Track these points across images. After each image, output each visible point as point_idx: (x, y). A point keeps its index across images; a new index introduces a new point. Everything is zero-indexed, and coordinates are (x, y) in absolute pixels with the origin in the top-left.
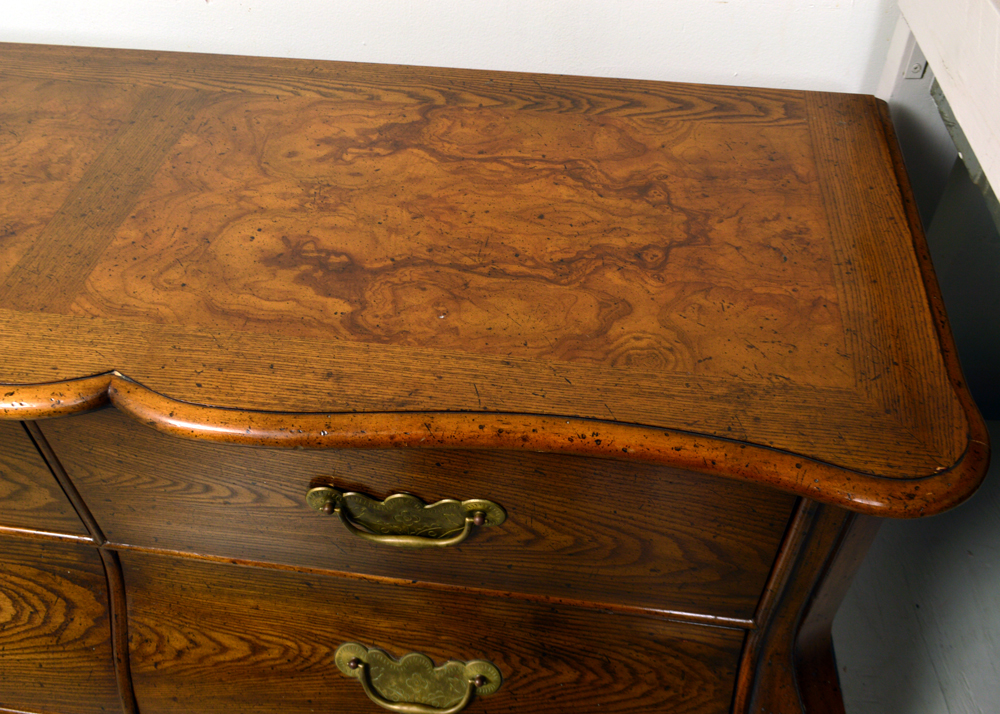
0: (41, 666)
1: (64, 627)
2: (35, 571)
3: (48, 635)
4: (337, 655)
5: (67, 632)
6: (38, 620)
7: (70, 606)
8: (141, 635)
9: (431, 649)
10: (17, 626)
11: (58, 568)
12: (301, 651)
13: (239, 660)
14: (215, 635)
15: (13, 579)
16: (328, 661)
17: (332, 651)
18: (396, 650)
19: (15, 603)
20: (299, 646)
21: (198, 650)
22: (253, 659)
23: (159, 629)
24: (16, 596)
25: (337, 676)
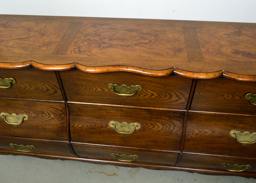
0: (166, 139)
1: (173, 130)
2: (168, 118)
3: (169, 132)
4: (230, 133)
5: (173, 131)
6: (167, 129)
7: (175, 125)
8: (189, 131)
9: (250, 130)
10: (162, 131)
11: (174, 118)
12: (223, 132)
13: (209, 135)
14: (205, 130)
15: (163, 120)
16: (228, 134)
17: (229, 132)
18: (243, 131)
19: (163, 125)
20: (222, 131)
21: (201, 133)
22: (212, 134)
23: (193, 129)
24: (163, 124)
25: (230, 137)
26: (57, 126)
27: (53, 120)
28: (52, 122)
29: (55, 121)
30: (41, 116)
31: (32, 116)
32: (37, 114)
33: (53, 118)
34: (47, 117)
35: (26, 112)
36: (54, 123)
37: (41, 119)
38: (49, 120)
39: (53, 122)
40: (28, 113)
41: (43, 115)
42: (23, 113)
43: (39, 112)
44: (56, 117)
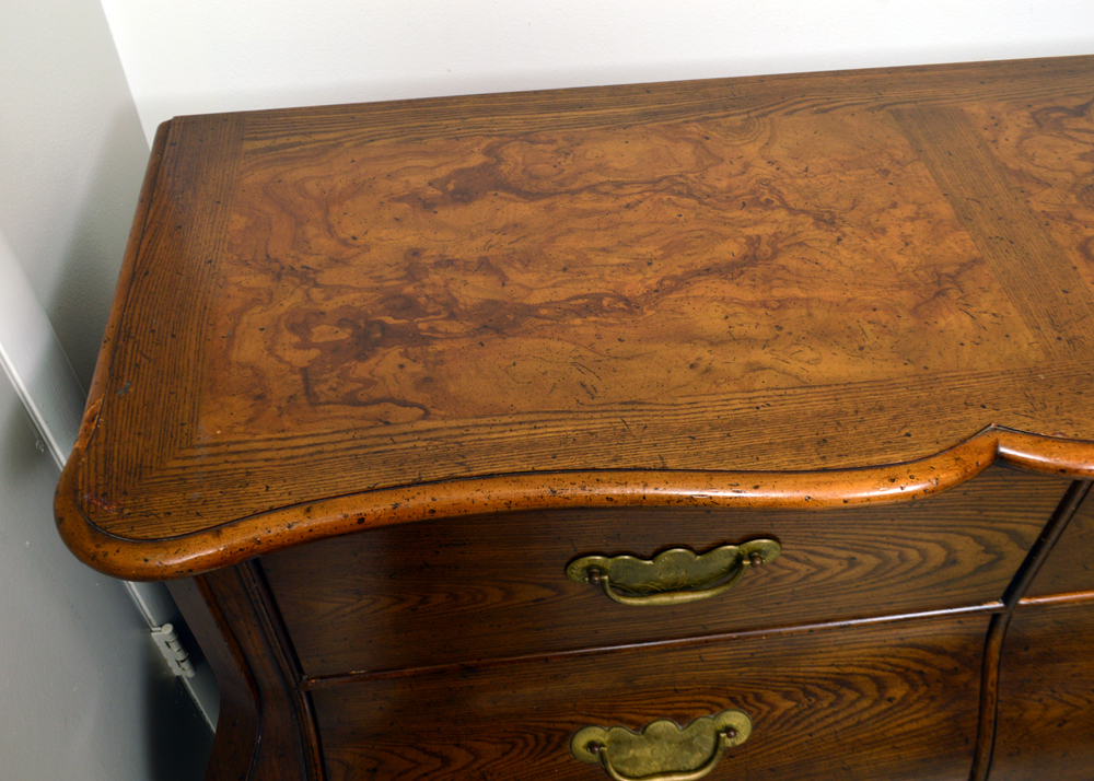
26: (922, 739)
27: (900, 714)
28: (894, 724)
29: (915, 716)
30: (832, 705)
31: (777, 713)
32: (805, 700)
33: (904, 699)
34: (865, 703)
35: (739, 698)
36: (907, 728)
37: (832, 720)
38: (878, 715)
39: (899, 726)
40: (751, 699)
41: (840, 697)
42: (716, 708)
43: (820, 682)
44: (922, 690)
